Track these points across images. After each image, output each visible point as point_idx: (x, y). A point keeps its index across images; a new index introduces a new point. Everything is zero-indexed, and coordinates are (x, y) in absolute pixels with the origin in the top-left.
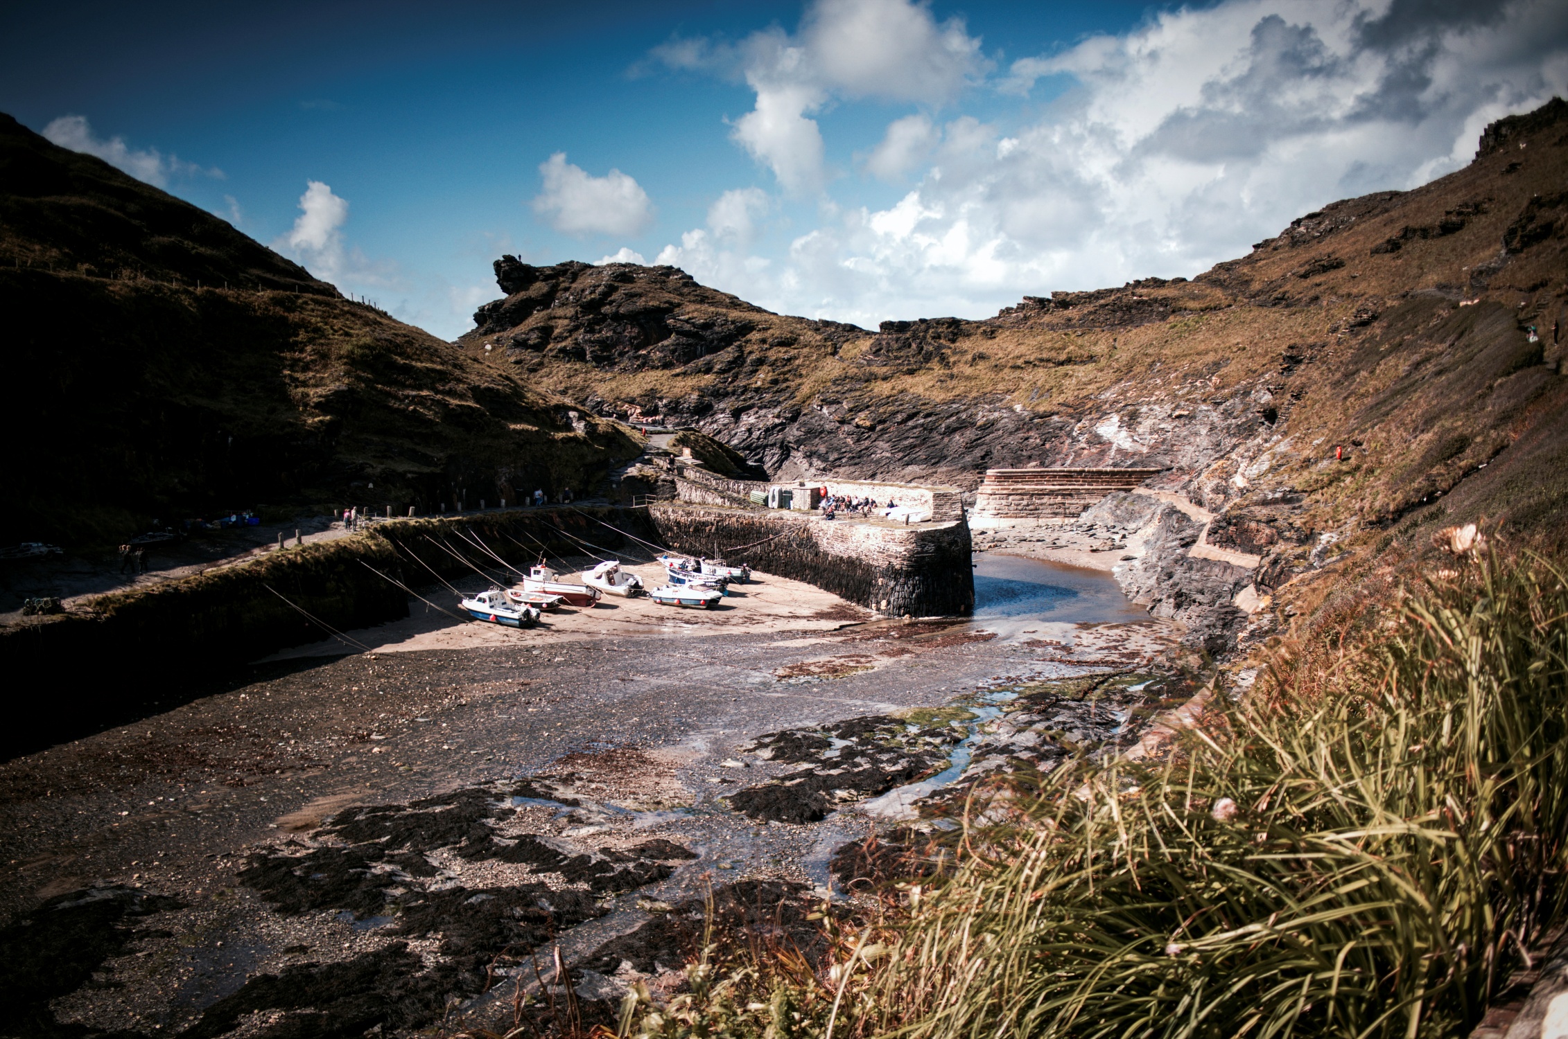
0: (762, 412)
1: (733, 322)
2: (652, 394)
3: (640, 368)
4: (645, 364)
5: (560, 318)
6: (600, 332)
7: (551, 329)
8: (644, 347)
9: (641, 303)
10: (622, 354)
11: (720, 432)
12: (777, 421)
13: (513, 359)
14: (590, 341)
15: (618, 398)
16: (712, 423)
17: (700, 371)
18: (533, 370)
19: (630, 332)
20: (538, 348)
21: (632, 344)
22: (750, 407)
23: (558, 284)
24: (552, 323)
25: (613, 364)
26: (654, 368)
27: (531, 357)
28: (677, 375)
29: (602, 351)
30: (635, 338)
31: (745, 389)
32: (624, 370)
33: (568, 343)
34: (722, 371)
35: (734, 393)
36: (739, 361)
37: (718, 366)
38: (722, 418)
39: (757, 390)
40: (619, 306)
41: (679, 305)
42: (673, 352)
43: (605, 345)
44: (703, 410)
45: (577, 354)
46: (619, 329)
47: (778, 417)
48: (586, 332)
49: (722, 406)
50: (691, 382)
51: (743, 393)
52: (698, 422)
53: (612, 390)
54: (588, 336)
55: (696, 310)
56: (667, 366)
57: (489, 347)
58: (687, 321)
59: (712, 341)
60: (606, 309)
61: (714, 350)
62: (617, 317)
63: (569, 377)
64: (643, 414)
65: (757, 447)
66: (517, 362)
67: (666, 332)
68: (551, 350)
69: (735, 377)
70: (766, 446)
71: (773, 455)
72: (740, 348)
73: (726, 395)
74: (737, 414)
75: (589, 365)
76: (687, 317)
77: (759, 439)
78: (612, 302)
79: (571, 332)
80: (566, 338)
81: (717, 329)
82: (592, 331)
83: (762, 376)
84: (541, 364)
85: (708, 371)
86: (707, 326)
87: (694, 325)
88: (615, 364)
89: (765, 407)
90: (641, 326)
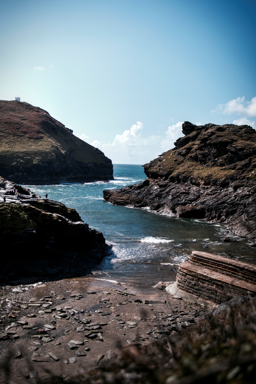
0: (245, 188)
1: (253, 148)
2: (210, 176)
3: (213, 165)
4: (215, 164)
5: (196, 145)
6: (204, 150)
7: (192, 148)
8: (218, 157)
9: (220, 139)
10: (209, 160)
11: (227, 195)
12: (248, 193)
13: (174, 159)
14: (200, 154)
15: (199, 177)
16: (226, 191)
17: (231, 168)
18: (179, 164)
19: (214, 151)
20: (184, 155)
21: (214, 156)
22: (242, 186)
23: (200, 132)
24: (193, 147)
25: (205, 163)
26: (218, 166)
27: (181, 158)
28: (222, 169)
29: (203, 158)
30: (215, 153)
31: (244, 178)
32: (208, 166)
33: (193, 155)
34: (239, 169)
35: (239, 179)
36: (247, 165)
37: (238, 167)
38: (231, 189)
39: (248, 179)
40: (212, 141)
41: (236, 141)
42: (225, 160)
43: (204, 156)
44: (225, 185)
45: (195, 159)
46: (210, 150)
47: (249, 191)
48: (200, 150)
49: (233, 184)
50: (226, 172)
51: (242, 179)
52: (221, 190)
53: (199, 174)
54: (200, 152)
55: (241, 143)
56: (222, 165)
57: (171, 155)
58: (234, 147)
59: (241, 156)
60: (208, 142)
61: (240, 160)
62: (210, 145)
63: (189, 167)
64: (204, 184)
65: (236, 204)
66: (175, 161)
67: (226, 152)
68: (188, 157)
69: (243, 172)
70: (239, 204)
71: (241, 208)
72: (251, 159)
73: (236, 179)
74: (236, 188)
75: (198, 163)
76: (235, 146)
77: (237, 200)
78: (211, 139)
79: (196, 150)
80: (194, 152)
81: (245, 151)
82: (201, 150)
83: (253, 172)
84: (182, 162)
85: (233, 169)
86: (241, 149)
87: (236, 149)
88: (206, 163)
89: (247, 186)
90: (217, 149)
